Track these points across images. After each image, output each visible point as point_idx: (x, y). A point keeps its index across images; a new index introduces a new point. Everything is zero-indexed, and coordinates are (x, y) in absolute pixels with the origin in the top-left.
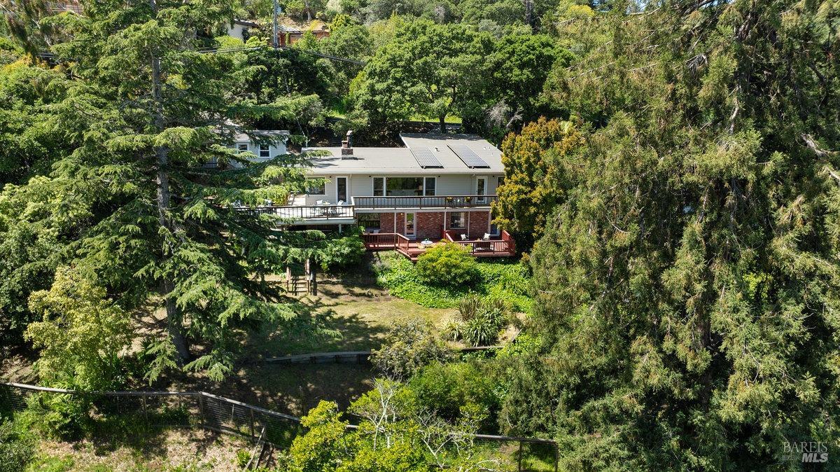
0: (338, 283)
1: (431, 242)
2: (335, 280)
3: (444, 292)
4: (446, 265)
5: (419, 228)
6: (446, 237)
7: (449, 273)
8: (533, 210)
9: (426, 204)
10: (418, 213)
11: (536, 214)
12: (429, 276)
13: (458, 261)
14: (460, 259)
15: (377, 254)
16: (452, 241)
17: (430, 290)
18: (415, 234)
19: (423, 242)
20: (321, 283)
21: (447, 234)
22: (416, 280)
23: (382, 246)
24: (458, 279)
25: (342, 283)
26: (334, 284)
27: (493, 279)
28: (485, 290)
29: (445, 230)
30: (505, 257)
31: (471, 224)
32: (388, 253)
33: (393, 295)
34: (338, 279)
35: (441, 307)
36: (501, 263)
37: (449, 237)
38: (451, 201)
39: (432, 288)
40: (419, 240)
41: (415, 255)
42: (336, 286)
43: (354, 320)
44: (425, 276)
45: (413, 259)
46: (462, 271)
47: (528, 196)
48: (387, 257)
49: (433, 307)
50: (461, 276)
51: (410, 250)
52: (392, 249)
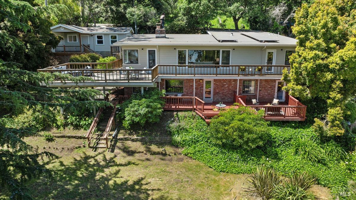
0: (136, 140)
1: (225, 106)
2: (135, 137)
3: (235, 156)
4: (239, 129)
5: (215, 93)
6: (239, 101)
7: (241, 137)
8: (329, 76)
9: (222, 72)
10: (215, 80)
11: (332, 81)
12: (221, 139)
13: (251, 126)
14: (254, 124)
15: (177, 114)
16: (245, 105)
17: (222, 153)
18: (212, 98)
19: (218, 105)
20: (121, 139)
21: (239, 99)
22: (209, 141)
23: (182, 107)
24: (250, 144)
25: (141, 141)
26: (133, 140)
27: (284, 143)
28: (277, 154)
29: (237, 95)
30: (295, 122)
31: (260, 90)
32: (186, 114)
33: (186, 155)
34: (138, 136)
35: (232, 173)
36: (292, 127)
37: (241, 101)
38: (244, 70)
39: (224, 151)
40: (214, 103)
41: (210, 117)
42: (135, 143)
43: (137, 187)
44: (217, 138)
45: (207, 120)
46: (255, 136)
47: (325, 62)
48: (185, 117)
49: (224, 172)
50: (254, 141)
51: (206, 112)
52: (191, 110)
